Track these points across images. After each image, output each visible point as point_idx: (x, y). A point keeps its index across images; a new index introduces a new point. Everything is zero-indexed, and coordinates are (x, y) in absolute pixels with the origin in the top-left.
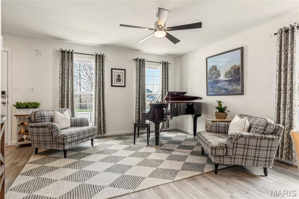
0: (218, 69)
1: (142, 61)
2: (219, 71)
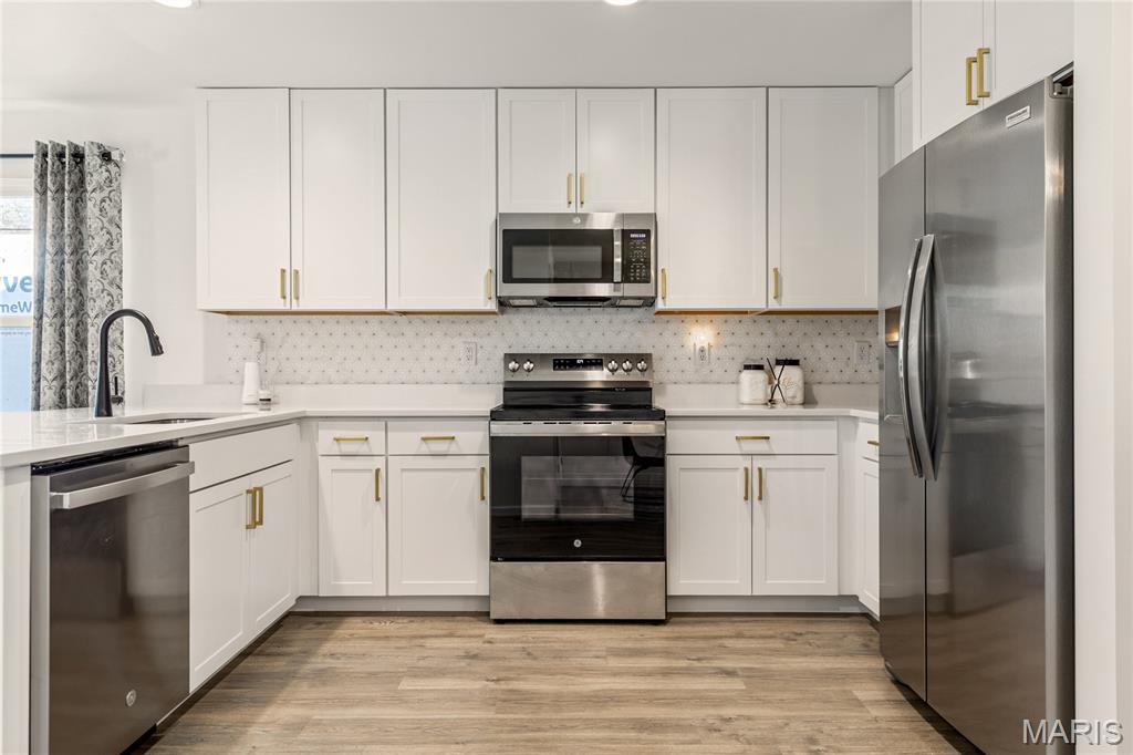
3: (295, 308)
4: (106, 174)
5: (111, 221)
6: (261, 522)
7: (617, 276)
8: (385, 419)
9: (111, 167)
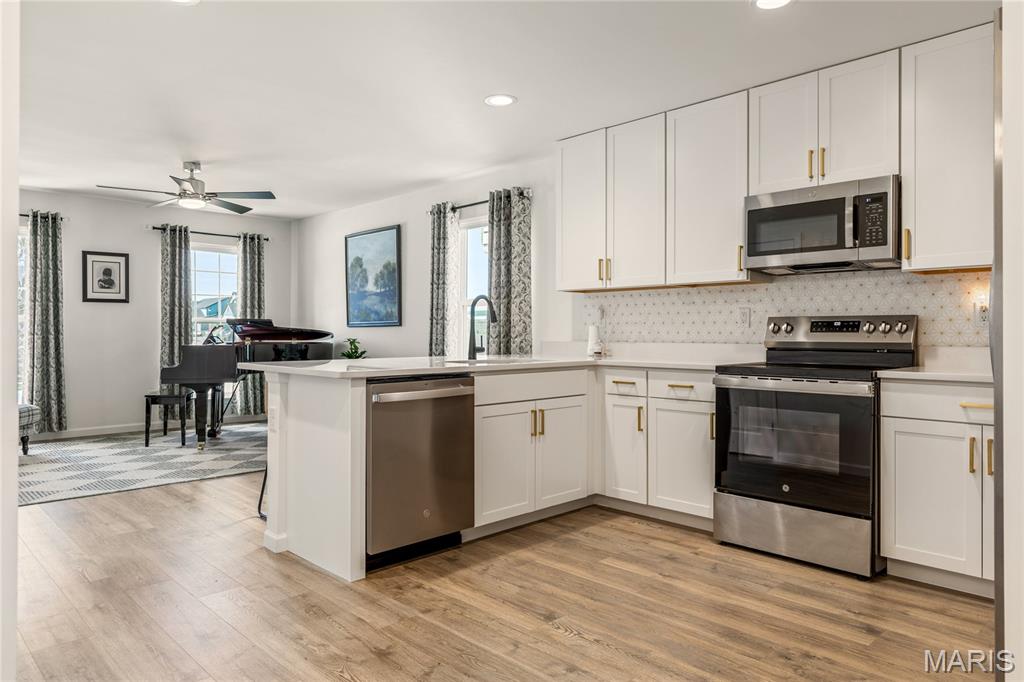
0: (364, 266)
1: (180, 231)
2: (365, 270)
3: (609, 287)
4: (522, 206)
5: (524, 236)
6: (542, 433)
7: (849, 240)
8: (647, 370)
9: (525, 201)
